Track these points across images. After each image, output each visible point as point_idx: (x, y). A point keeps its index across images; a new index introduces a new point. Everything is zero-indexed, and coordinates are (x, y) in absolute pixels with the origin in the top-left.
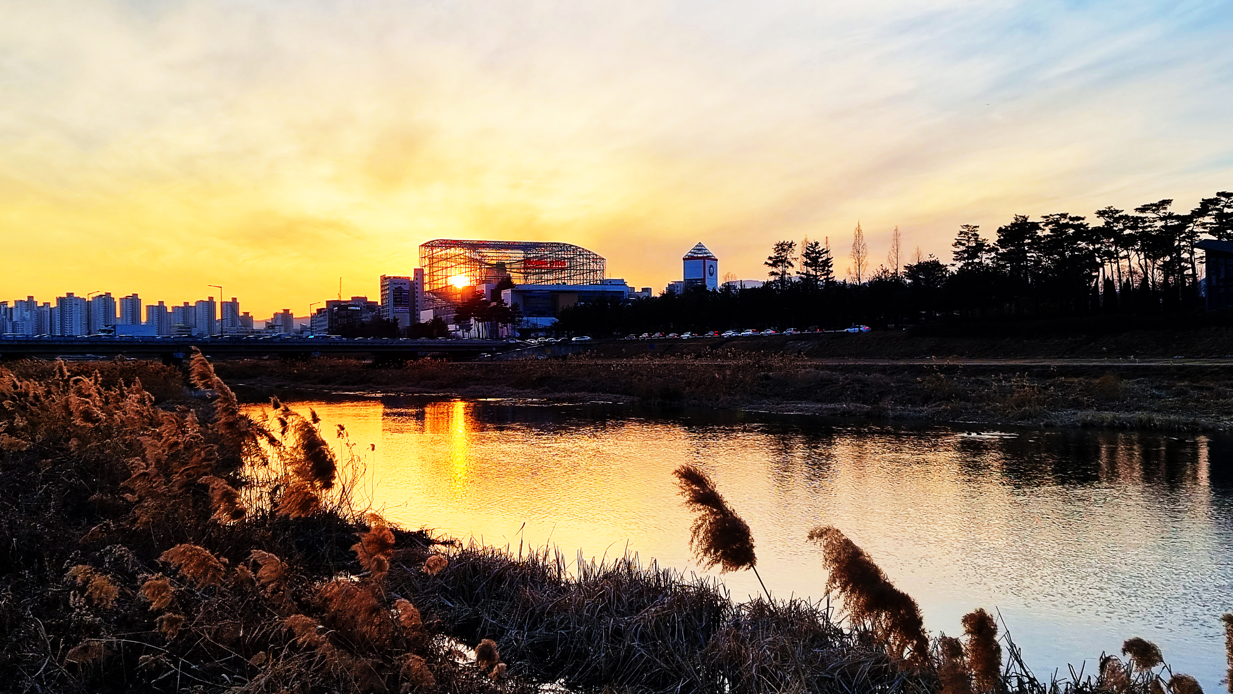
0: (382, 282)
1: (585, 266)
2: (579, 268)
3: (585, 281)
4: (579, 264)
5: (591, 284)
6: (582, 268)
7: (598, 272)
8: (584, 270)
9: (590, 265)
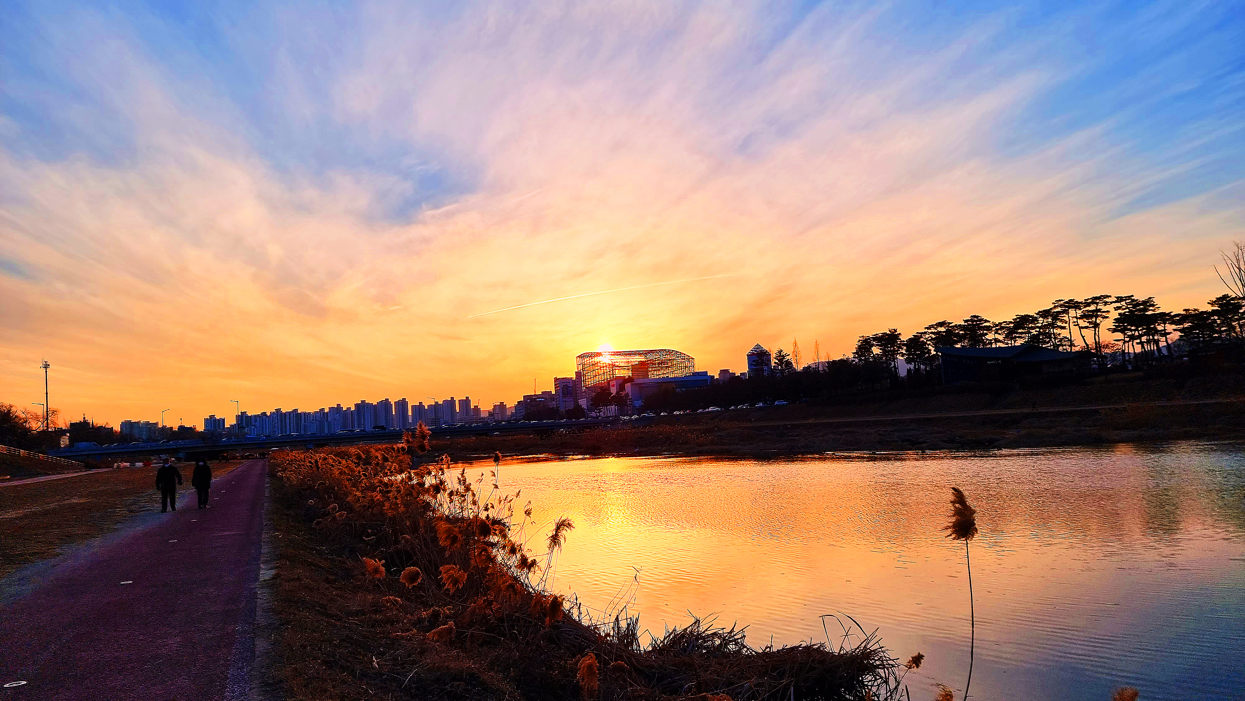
0: (555, 381)
1: (682, 364)
2: (679, 366)
3: (683, 374)
4: (678, 363)
5: (686, 376)
6: (681, 366)
7: (691, 367)
8: (682, 367)
9: (685, 363)
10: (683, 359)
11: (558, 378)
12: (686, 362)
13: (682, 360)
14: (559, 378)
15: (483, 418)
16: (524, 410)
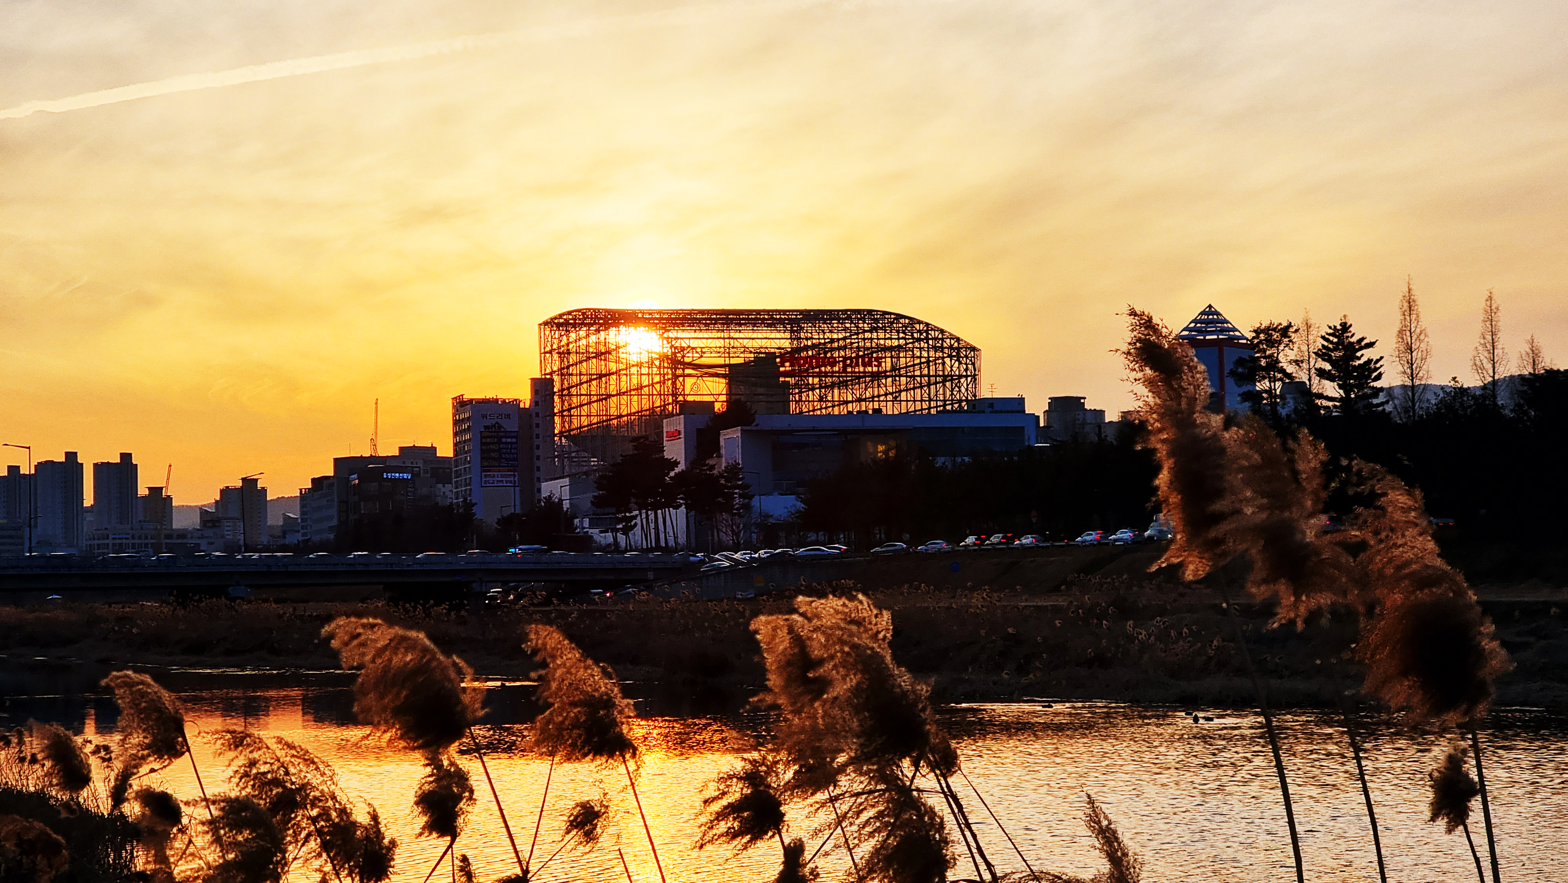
0: (456, 411)
1: (932, 368)
2: (918, 373)
3: (933, 404)
4: (917, 361)
5: (945, 411)
6: (925, 372)
7: (962, 380)
8: (929, 376)
9: (944, 364)
10: (936, 349)
11: (467, 397)
12: (947, 360)
13: (932, 353)
14: (472, 400)
15: (183, 534)
16: (334, 512)
